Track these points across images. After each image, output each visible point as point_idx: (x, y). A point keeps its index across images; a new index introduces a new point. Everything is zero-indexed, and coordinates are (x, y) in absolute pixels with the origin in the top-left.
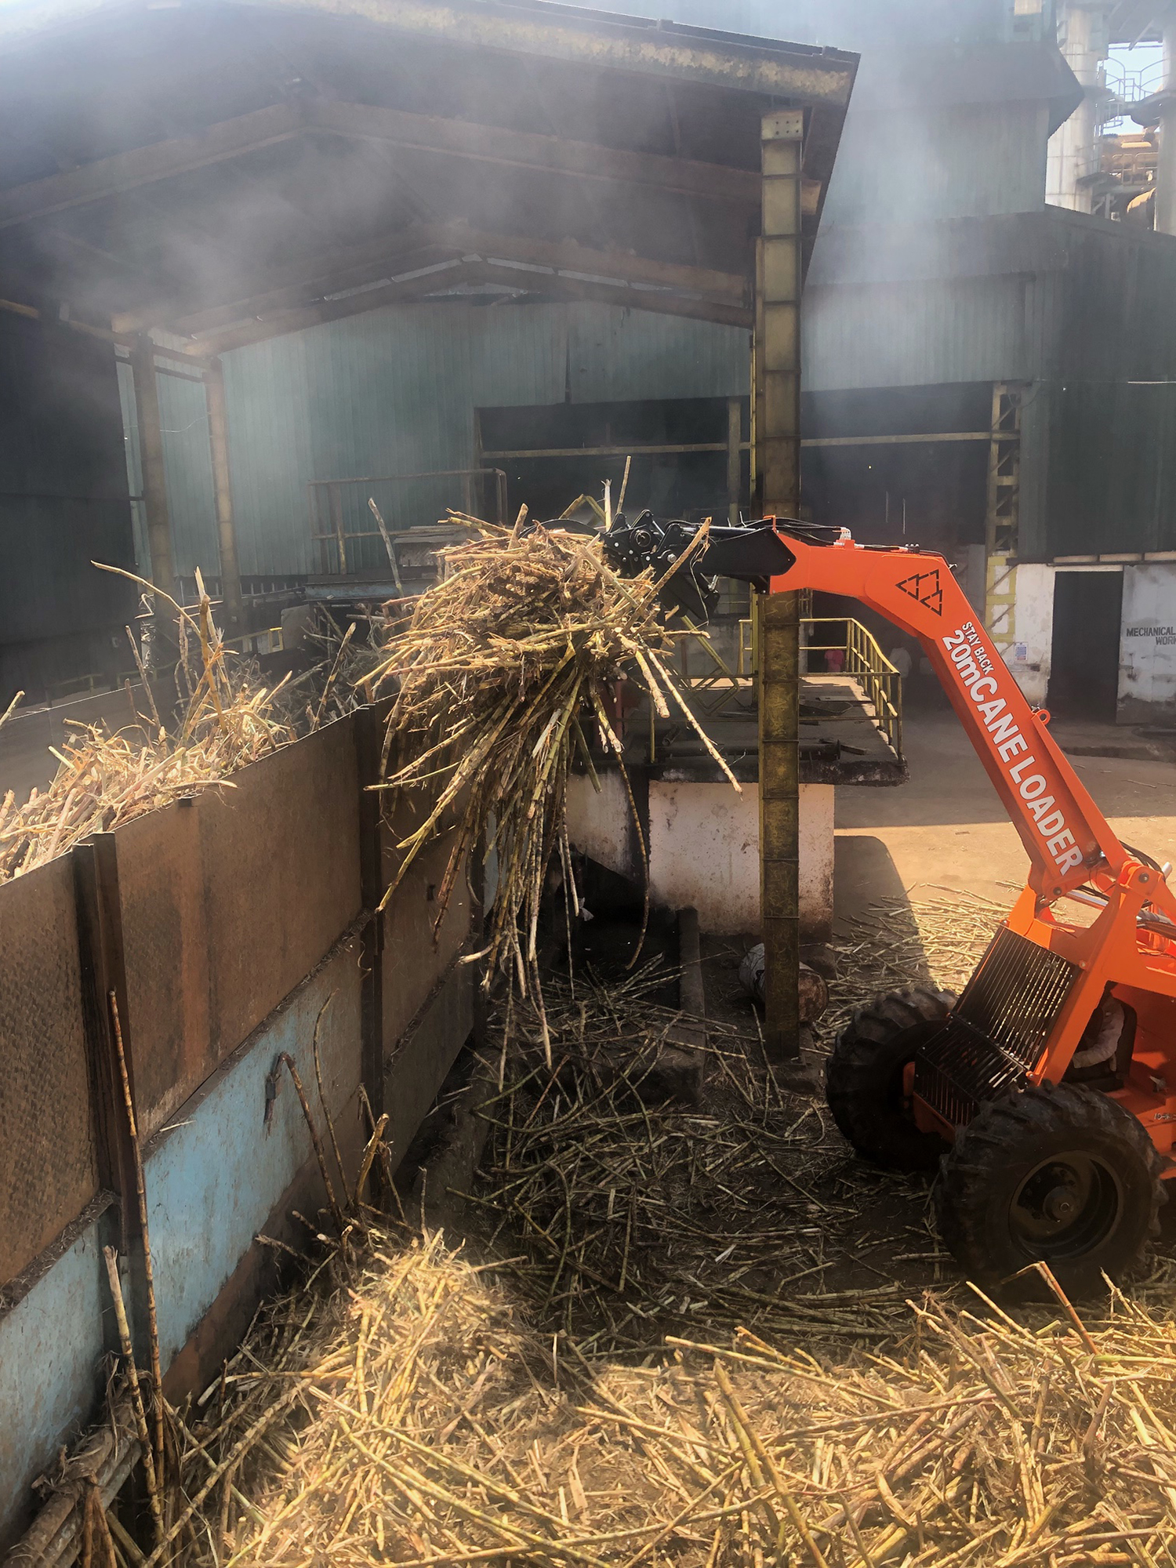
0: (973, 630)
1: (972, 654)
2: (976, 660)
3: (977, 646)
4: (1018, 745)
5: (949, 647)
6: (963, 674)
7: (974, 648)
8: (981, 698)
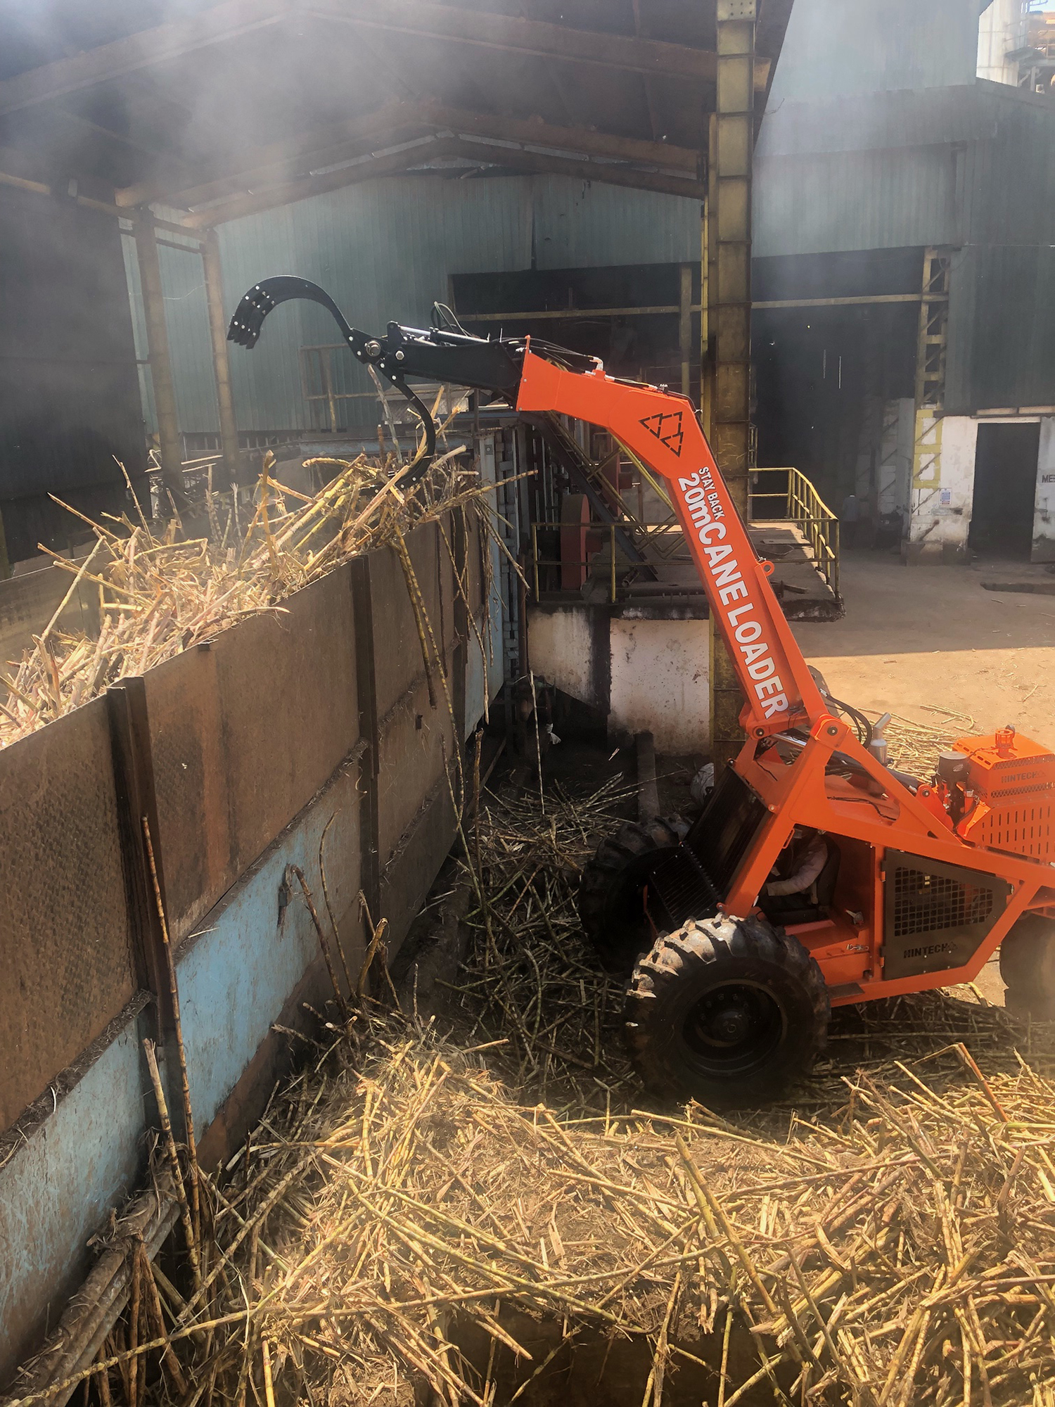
0: (709, 475)
1: (705, 498)
2: (708, 504)
3: (711, 492)
4: (739, 591)
5: (684, 488)
6: (695, 516)
7: (708, 493)
8: (708, 541)
